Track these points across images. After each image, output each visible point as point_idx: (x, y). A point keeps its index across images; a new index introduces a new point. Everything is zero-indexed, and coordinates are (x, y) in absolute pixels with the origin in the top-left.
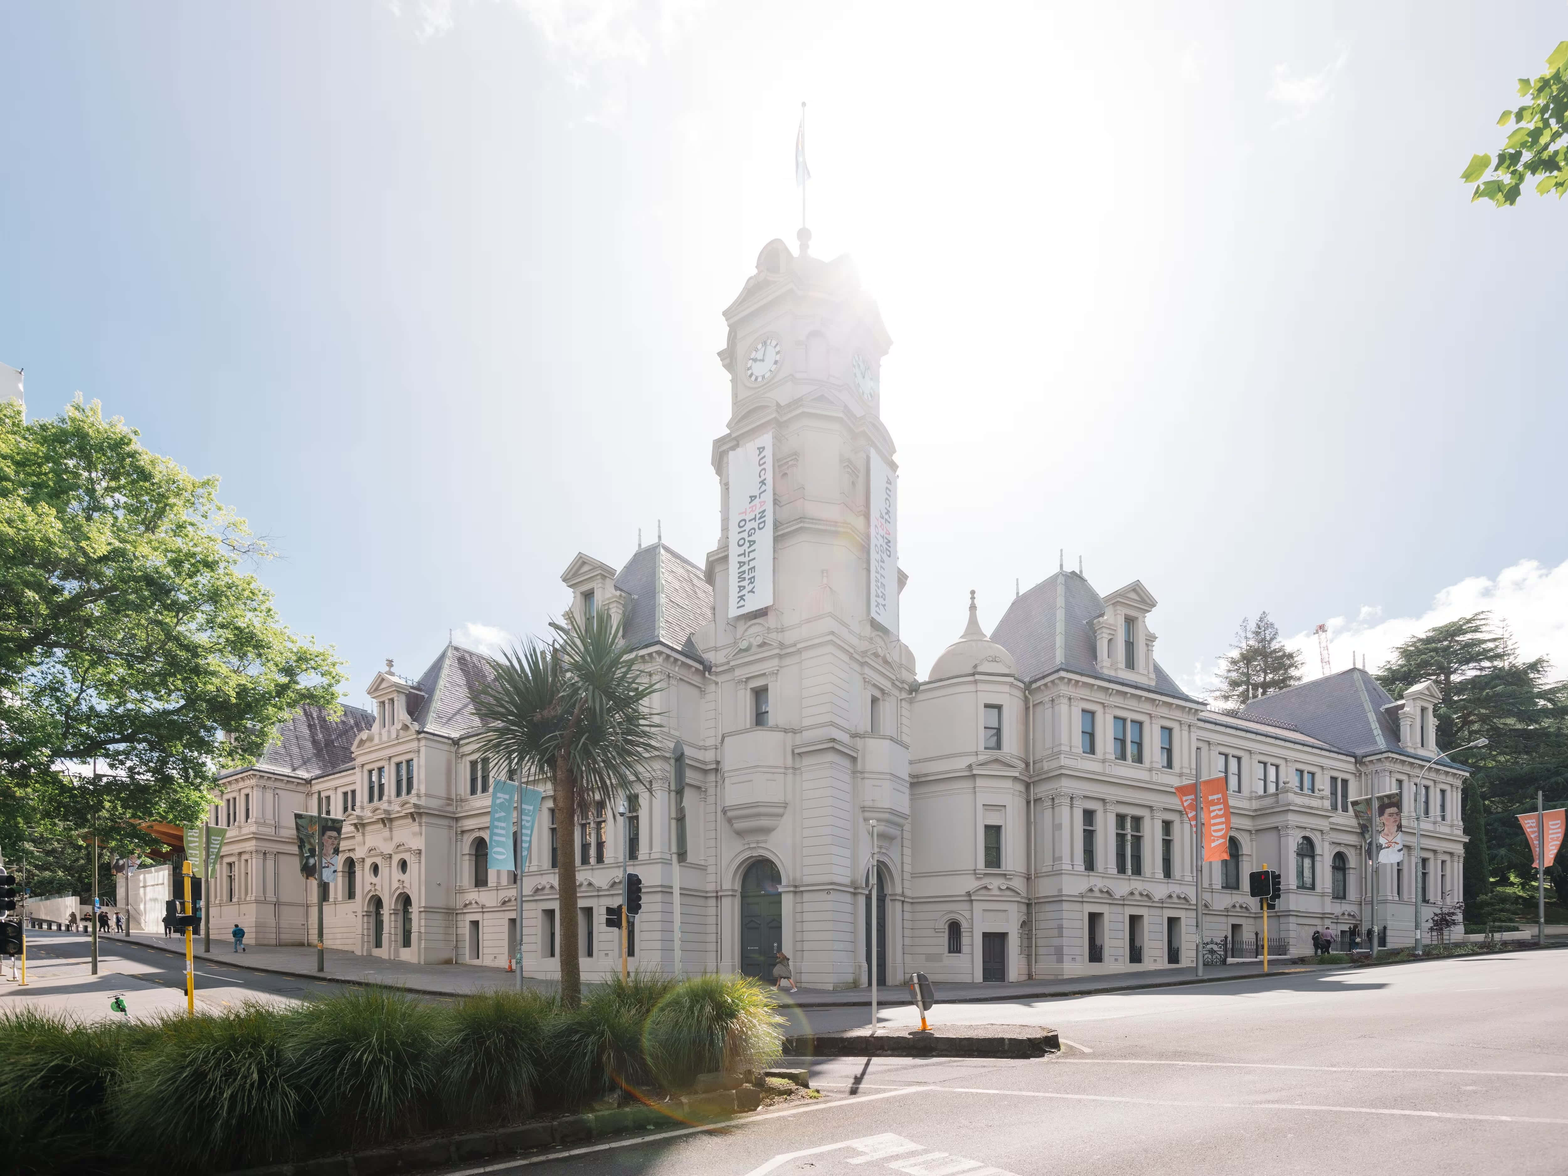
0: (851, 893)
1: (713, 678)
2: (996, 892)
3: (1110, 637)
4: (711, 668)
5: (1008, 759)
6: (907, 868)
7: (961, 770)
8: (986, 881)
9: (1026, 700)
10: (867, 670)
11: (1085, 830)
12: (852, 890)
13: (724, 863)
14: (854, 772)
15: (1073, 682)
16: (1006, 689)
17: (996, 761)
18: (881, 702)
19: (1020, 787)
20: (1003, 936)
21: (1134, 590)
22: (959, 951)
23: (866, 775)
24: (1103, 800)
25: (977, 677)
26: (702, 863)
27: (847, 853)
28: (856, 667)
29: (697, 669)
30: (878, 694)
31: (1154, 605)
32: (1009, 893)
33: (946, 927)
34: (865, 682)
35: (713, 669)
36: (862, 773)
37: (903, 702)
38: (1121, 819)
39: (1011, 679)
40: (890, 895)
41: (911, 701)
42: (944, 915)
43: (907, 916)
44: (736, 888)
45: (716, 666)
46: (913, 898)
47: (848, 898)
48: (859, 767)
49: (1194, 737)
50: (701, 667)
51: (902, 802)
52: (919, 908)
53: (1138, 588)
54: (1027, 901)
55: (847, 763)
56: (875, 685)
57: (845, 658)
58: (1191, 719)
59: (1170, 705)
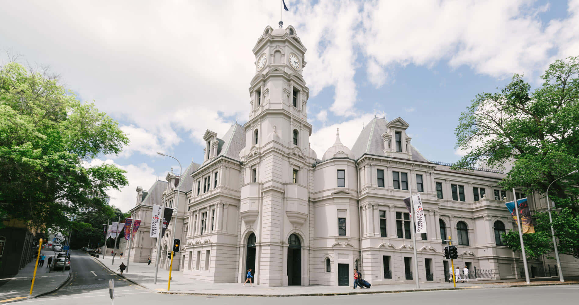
0: (280, 246)
1: (243, 167)
2: (344, 246)
3: (390, 140)
4: (242, 163)
5: (347, 191)
6: (311, 236)
7: (329, 196)
8: (339, 242)
9: (357, 167)
10: (291, 160)
11: (380, 219)
12: (281, 245)
13: (242, 234)
14: (284, 198)
15: (371, 159)
16: (346, 163)
17: (342, 192)
18: (299, 171)
19: (355, 203)
20: (347, 266)
21: (399, 121)
22: (329, 271)
23: (288, 199)
24: (389, 206)
25: (334, 159)
26: (236, 234)
27: (279, 230)
28: (287, 159)
29: (237, 164)
30: (297, 168)
31: (408, 126)
32: (349, 247)
33: (326, 261)
34: (290, 164)
35: (243, 164)
36: (286, 198)
37: (310, 171)
38: (398, 215)
39: (348, 160)
40: (303, 247)
41: (314, 170)
42: (324, 256)
43: (311, 255)
44: (245, 244)
45: (244, 162)
46: (314, 248)
47: (279, 248)
48: (286, 196)
49: (433, 178)
50: (239, 163)
51: (304, 209)
52: (317, 252)
53: (400, 120)
54: (359, 250)
55: (280, 195)
56: (294, 165)
57: (281, 156)
58: (431, 170)
59: (419, 165)
